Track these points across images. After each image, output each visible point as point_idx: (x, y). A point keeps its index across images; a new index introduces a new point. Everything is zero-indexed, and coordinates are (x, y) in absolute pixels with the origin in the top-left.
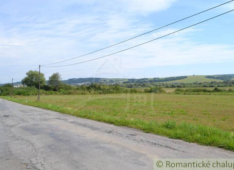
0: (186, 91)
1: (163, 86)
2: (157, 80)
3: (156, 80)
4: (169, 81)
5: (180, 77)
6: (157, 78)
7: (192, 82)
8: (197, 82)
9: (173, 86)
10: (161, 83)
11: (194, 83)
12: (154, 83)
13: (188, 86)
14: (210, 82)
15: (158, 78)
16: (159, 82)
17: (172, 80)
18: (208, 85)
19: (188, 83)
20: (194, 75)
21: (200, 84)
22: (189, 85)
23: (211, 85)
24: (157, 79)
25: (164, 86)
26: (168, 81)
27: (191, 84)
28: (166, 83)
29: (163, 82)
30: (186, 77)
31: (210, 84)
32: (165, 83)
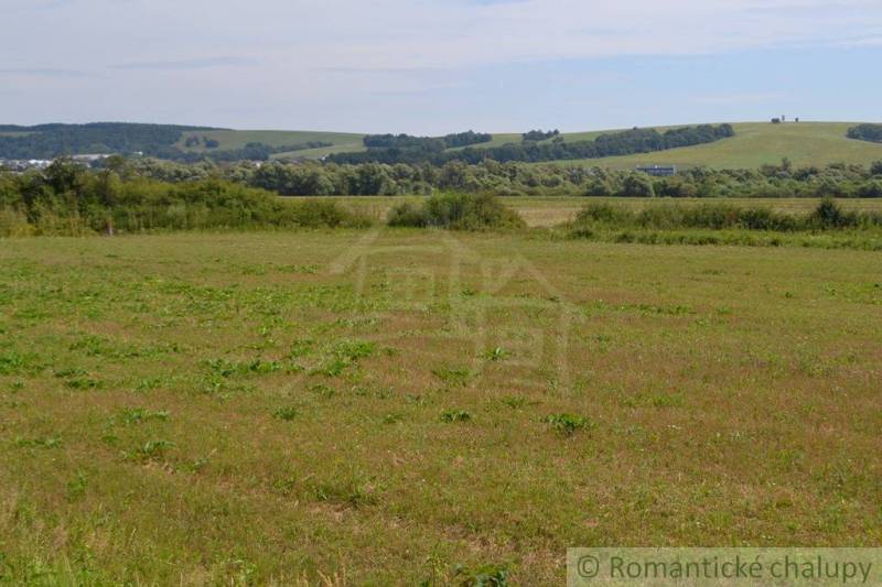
0: (643, 221)
1: (569, 185)
2: (545, 147)
3: (539, 143)
4: (618, 153)
5: (688, 128)
6: (549, 135)
7: (753, 164)
8: (786, 166)
9: (635, 184)
10: (561, 164)
11: (770, 172)
12: (520, 165)
13: (723, 187)
14: (867, 167)
15: (556, 132)
16: (559, 156)
17: (639, 151)
18: (848, 187)
19: (728, 172)
20: (775, 121)
21: (803, 175)
22: (734, 183)
23: (867, 184)
24: (549, 141)
25: (575, 188)
26: (613, 152)
27: (748, 175)
28: (597, 170)
29: (576, 163)
30: (725, 131)
31: (866, 177)
32: (588, 165)
